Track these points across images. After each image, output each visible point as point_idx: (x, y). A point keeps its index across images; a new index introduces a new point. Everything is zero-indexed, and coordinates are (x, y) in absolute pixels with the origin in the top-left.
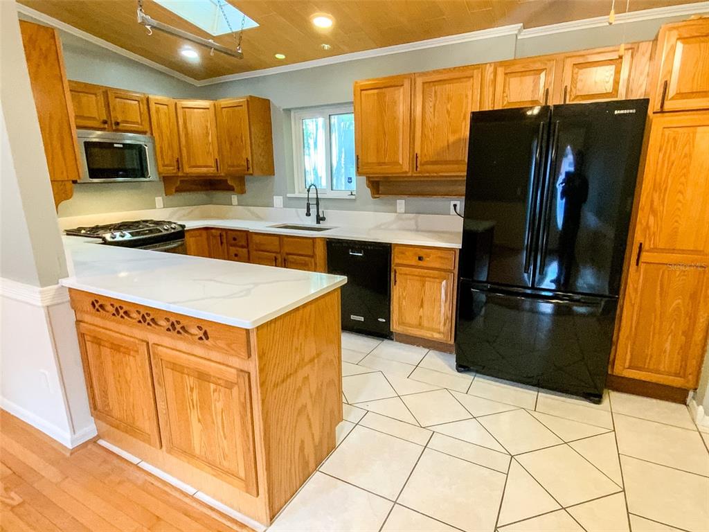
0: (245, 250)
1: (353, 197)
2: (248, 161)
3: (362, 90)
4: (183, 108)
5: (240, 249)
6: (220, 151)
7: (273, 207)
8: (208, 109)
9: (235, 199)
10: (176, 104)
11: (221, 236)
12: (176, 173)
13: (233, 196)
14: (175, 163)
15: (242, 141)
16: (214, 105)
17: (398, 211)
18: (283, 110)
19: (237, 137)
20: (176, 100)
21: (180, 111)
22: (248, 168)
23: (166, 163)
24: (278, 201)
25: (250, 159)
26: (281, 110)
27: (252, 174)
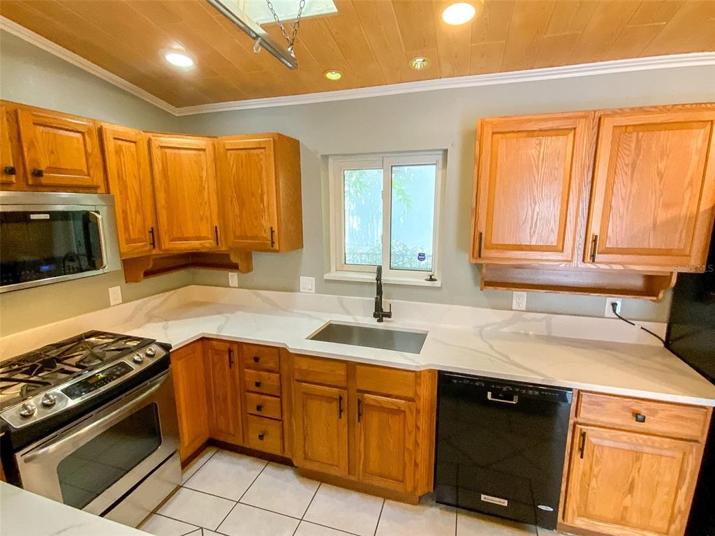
0: (275, 376)
1: (438, 284)
2: (272, 232)
3: (493, 133)
4: (162, 147)
5: (265, 374)
6: (222, 214)
7: (299, 291)
8: (204, 150)
9: (233, 278)
10: (149, 142)
11: (230, 351)
12: (150, 251)
13: (230, 274)
14: (149, 236)
15: (262, 201)
16: (214, 145)
17: (514, 307)
18: (322, 156)
19: (253, 195)
20: (150, 135)
21: (157, 153)
22: (273, 243)
23: (132, 237)
24: (307, 283)
25: (275, 229)
26: (319, 156)
27: (277, 251)
